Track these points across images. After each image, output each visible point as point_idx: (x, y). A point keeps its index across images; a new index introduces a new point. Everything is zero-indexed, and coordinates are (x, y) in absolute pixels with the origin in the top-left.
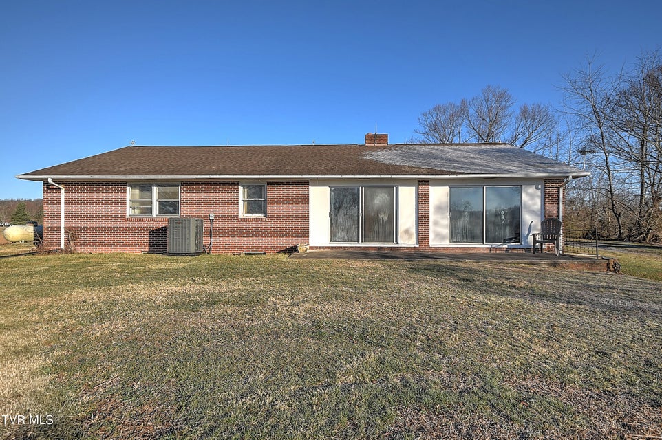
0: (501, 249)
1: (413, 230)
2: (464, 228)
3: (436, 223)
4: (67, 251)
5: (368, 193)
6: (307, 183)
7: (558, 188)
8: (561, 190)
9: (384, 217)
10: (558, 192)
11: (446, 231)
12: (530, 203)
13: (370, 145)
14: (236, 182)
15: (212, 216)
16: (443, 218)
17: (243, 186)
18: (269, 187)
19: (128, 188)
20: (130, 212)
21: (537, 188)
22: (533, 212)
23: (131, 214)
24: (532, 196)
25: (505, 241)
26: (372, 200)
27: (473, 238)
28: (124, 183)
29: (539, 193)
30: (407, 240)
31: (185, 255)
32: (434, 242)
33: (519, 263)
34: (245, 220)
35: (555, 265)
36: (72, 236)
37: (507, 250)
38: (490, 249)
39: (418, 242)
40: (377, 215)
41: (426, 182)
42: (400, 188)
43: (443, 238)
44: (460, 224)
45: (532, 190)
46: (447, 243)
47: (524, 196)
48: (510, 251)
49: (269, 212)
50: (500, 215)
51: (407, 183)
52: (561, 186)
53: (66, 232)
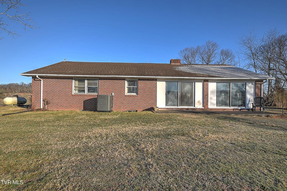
0: (238, 109)
1: (201, 101)
2: (222, 100)
3: (211, 98)
4: (44, 109)
5: (182, 85)
6: (156, 80)
7: (261, 84)
8: (262, 85)
9: (189, 95)
10: (261, 86)
11: (215, 102)
12: (250, 90)
13: (173, 64)
14: (124, 79)
15: (113, 94)
16: (214, 96)
17: (127, 81)
18: (139, 82)
19: (73, 80)
20: (74, 92)
21: (252, 84)
22: (251, 94)
23: (74, 93)
24: (250, 87)
25: (239, 106)
26: (184, 88)
27: (226, 105)
28: (72, 78)
29: (253, 86)
30: (199, 105)
31: (106, 112)
32: (210, 106)
33: (253, 116)
34: (128, 96)
36: (46, 102)
37: (240, 110)
38: (233, 109)
39: (203, 106)
40: (186, 95)
41: (207, 81)
42: (196, 83)
43: (214, 105)
44: (220, 99)
45: (250, 85)
46: (215, 107)
47: (247, 87)
49: (139, 92)
50: (237, 95)
51: (199, 81)
52: (262, 83)
53: (43, 101)
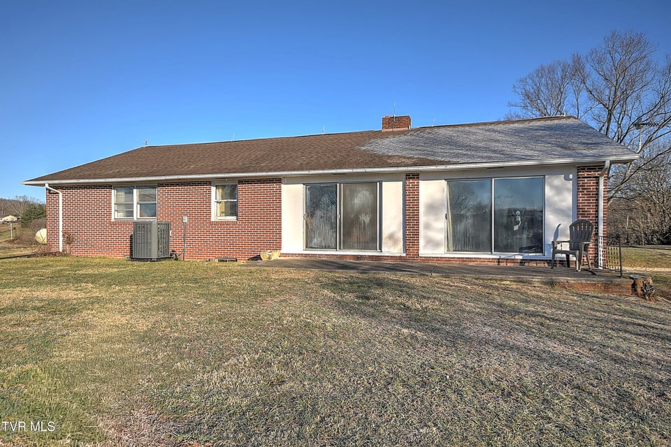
0: (513, 261)
1: (400, 235)
2: (465, 234)
3: (428, 227)
4: (63, 254)
5: (348, 192)
6: (278, 180)
7: (597, 178)
8: (602, 181)
9: (366, 219)
10: (598, 183)
11: (441, 236)
12: (556, 199)
13: (386, 130)
14: (208, 182)
15: (186, 219)
16: (436, 220)
17: (216, 186)
18: (240, 187)
19: (113, 191)
20: (116, 215)
21: (567, 179)
22: (560, 212)
23: (116, 217)
24: (559, 190)
25: (521, 250)
26: (352, 197)
27: (477, 247)
28: (109, 186)
29: (570, 185)
30: (392, 249)
31: (147, 260)
32: (425, 251)
34: (222, 223)
35: (552, 284)
36: (69, 240)
37: (522, 262)
38: (499, 261)
39: (405, 250)
40: (357, 217)
41: (415, 176)
42: (384, 183)
43: (436, 244)
44: (461, 227)
45: (558, 180)
46: (442, 252)
47: (547, 189)
48: (526, 264)
49: (240, 214)
50: (515, 216)
51: (392, 177)
52: (601, 175)
53: (63, 235)
